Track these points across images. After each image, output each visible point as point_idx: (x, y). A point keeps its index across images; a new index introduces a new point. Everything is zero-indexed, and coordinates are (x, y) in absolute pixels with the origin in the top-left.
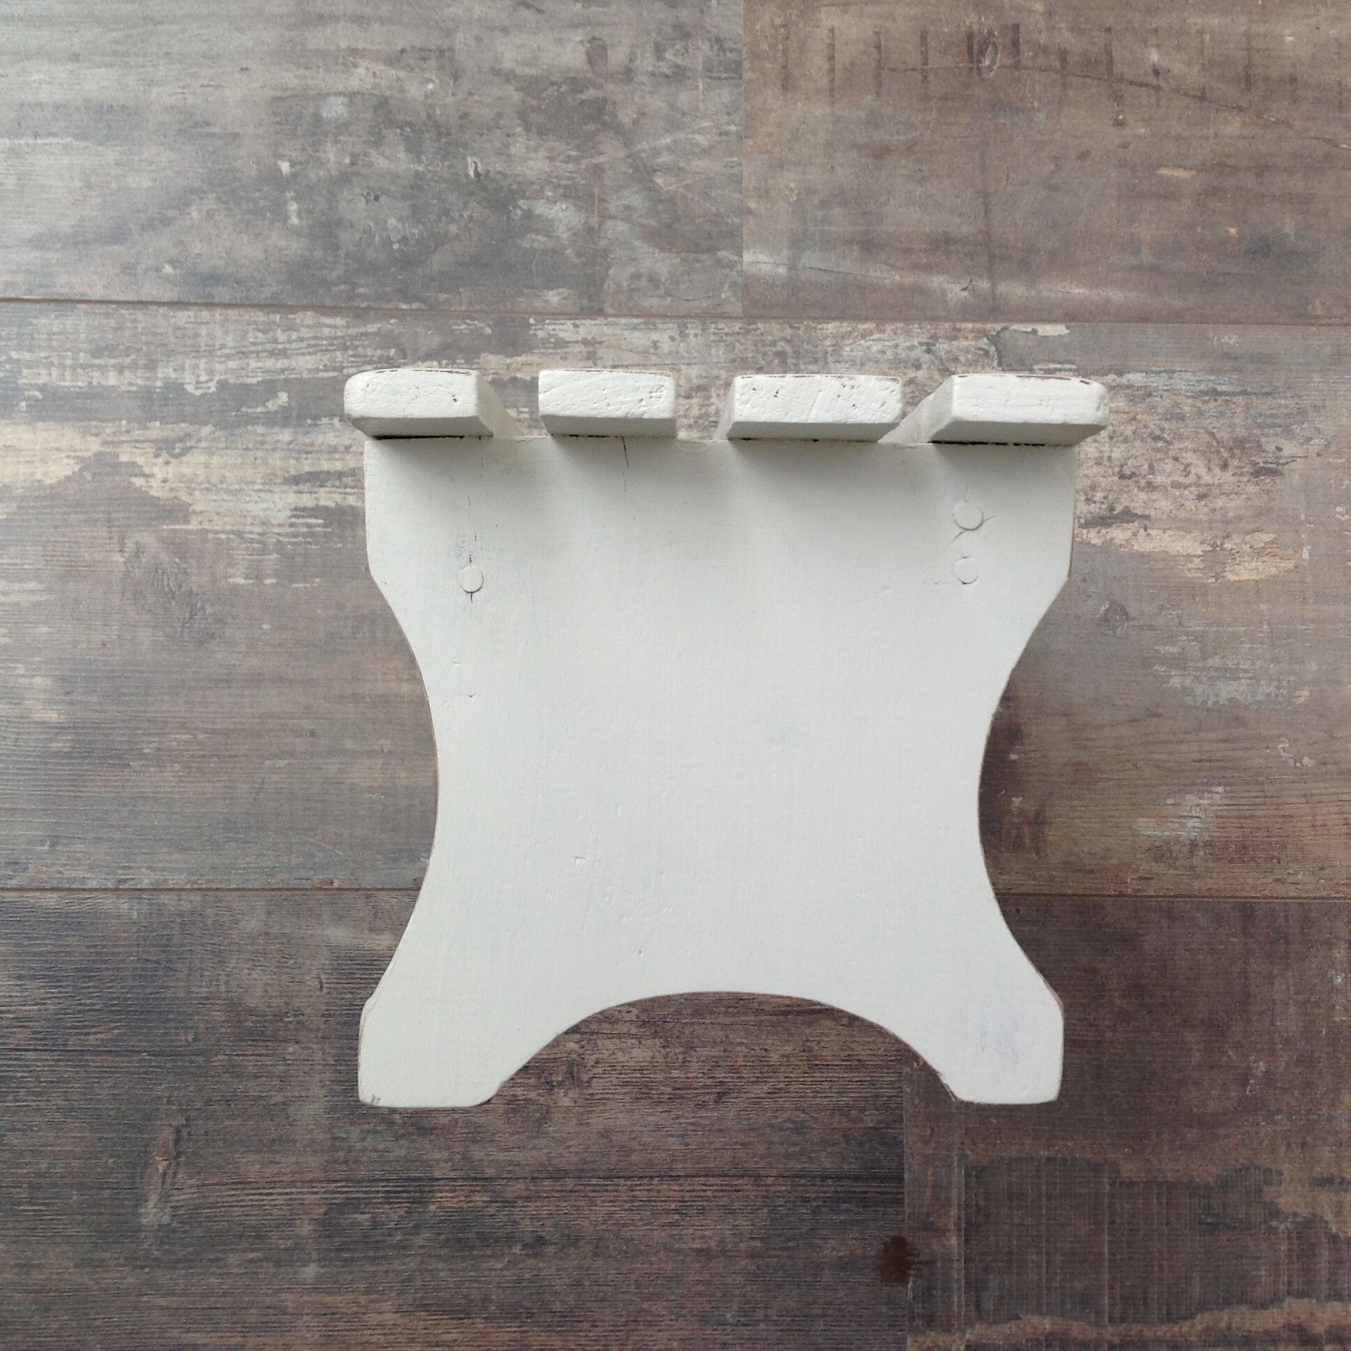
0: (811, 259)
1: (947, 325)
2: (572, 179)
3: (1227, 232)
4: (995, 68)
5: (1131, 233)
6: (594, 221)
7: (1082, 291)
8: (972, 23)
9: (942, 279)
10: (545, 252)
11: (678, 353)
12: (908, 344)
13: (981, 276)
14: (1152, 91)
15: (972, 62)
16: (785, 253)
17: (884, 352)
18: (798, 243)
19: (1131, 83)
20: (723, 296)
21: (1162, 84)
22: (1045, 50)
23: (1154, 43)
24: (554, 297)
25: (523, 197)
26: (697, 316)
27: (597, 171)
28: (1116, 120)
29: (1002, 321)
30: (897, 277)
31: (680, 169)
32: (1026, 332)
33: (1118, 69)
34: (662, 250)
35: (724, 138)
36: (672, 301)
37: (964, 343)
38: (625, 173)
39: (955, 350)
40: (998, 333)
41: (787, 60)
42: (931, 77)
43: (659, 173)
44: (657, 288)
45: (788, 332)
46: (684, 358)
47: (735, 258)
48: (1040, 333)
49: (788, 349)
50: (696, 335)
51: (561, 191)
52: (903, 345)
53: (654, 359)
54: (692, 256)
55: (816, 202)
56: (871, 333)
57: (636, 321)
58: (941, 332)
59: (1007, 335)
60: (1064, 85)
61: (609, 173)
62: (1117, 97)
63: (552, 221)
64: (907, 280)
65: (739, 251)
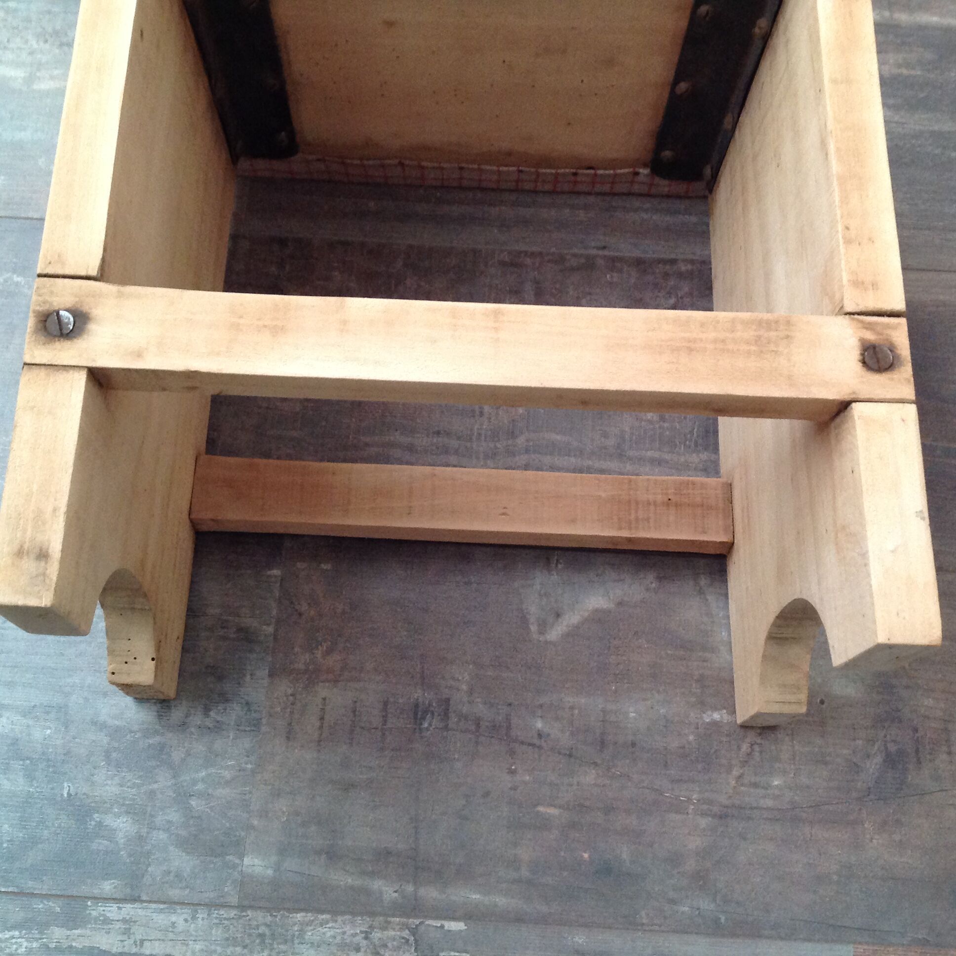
0: (291, 864)
1: (381, 918)
2: (134, 800)
3: (582, 856)
4: (431, 729)
5: (515, 855)
6: (144, 831)
7: (478, 896)
8: (418, 697)
9: (380, 883)
10: (106, 853)
11: (188, 931)
12: (352, 932)
13: (408, 882)
14: (536, 750)
15: (416, 724)
16: (274, 858)
17: (335, 937)
18: (283, 851)
19: (522, 743)
20: (226, 889)
21: (544, 744)
22: (466, 718)
23: (540, 715)
24: (108, 887)
25: (98, 812)
26: (206, 905)
27: (152, 794)
28: (510, 769)
29: (421, 917)
30: (350, 880)
31: (208, 795)
32: (436, 926)
33: (513, 733)
34: (188, 853)
35: (242, 773)
36: (190, 892)
37: (392, 933)
38: (170, 796)
39: (385, 938)
40: (417, 926)
41: (291, 719)
42: (387, 733)
43: (195, 798)
44: (180, 881)
45: (269, 919)
46: (191, 935)
47: (237, 861)
48: (446, 928)
49: (267, 932)
50: (203, 919)
51: (124, 809)
52: (349, 933)
53: (171, 936)
54: (208, 858)
55: (299, 822)
56: (327, 923)
57: (162, 906)
58: (376, 924)
59: (422, 928)
60: (477, 743)
61: (160, 796)
62: (512, 753)
63: (115, 830)
64: (357, 882)
65: (241, 857)
